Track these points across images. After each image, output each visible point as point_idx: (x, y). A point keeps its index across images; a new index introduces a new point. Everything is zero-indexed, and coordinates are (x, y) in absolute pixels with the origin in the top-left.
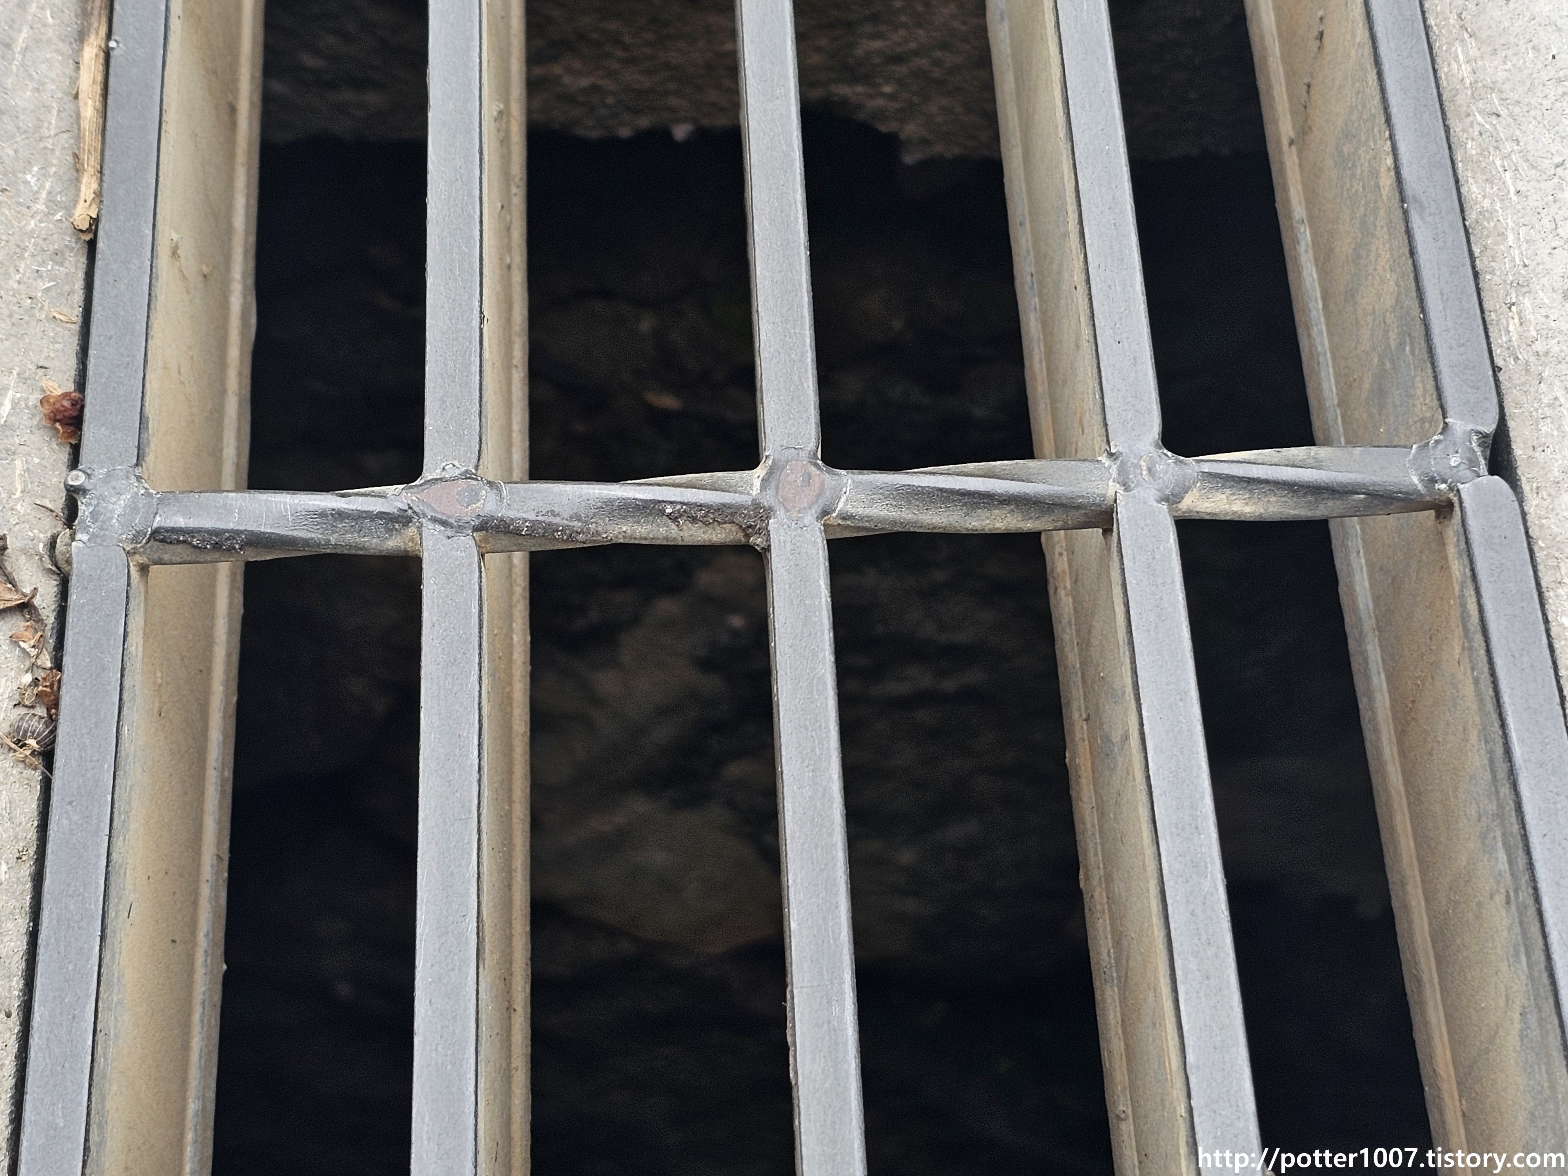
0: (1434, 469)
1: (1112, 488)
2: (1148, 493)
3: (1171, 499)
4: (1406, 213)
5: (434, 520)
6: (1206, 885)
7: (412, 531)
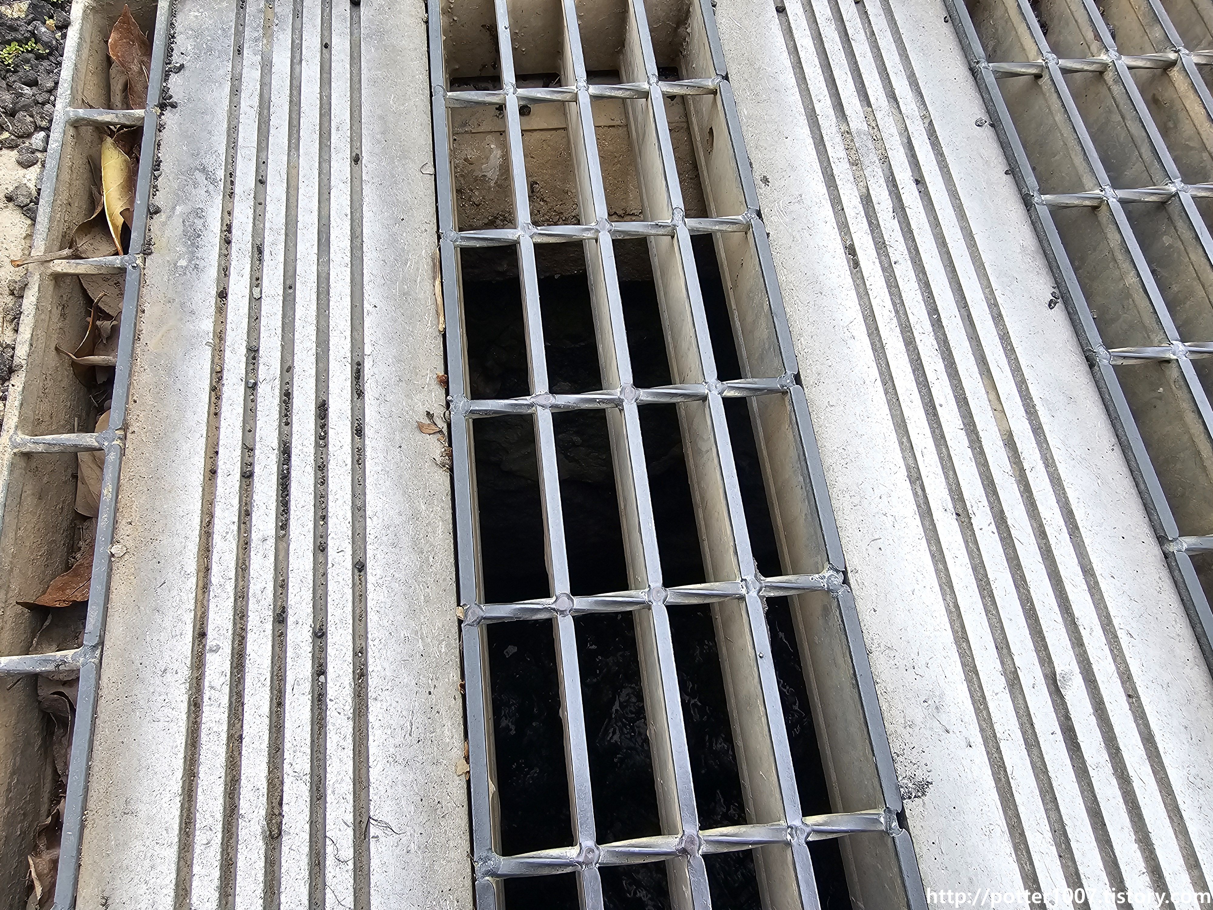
0: (784, 383)
1: (706, 391)
2: (715, 392)
3: (720, 393)
4: (773, 317)
5: (540, 405)
6: (736, 490)
7: (534, 408)
